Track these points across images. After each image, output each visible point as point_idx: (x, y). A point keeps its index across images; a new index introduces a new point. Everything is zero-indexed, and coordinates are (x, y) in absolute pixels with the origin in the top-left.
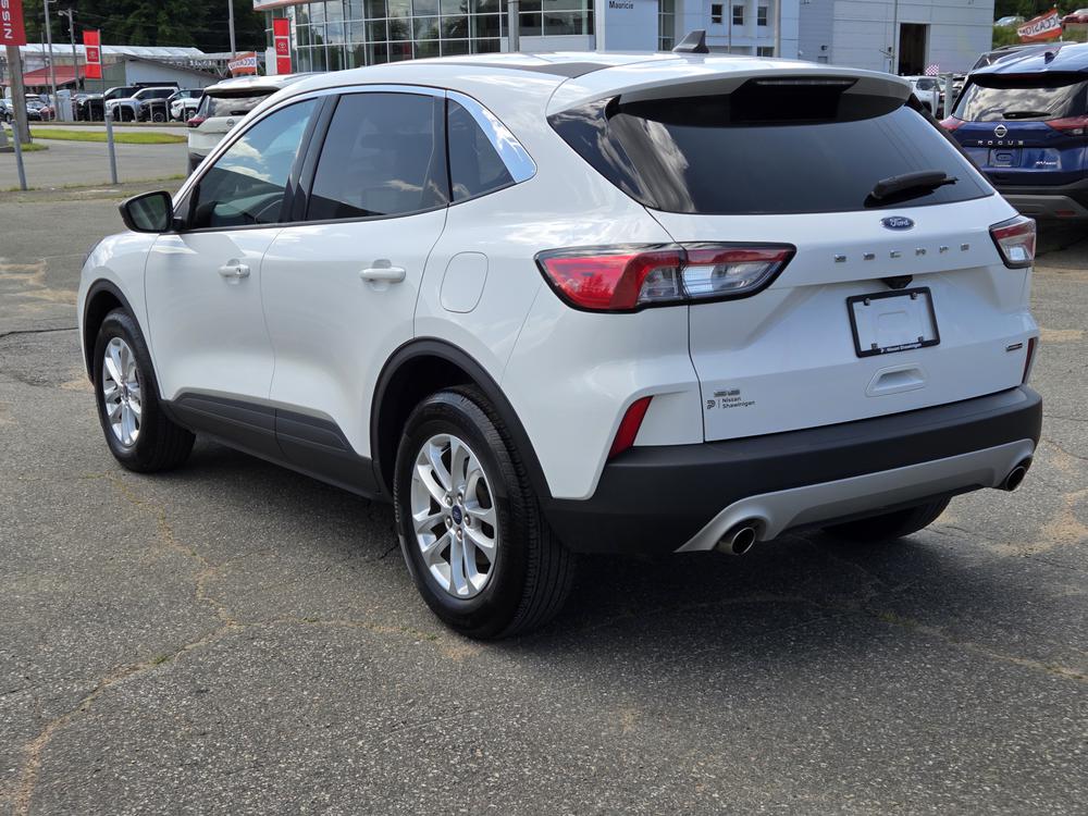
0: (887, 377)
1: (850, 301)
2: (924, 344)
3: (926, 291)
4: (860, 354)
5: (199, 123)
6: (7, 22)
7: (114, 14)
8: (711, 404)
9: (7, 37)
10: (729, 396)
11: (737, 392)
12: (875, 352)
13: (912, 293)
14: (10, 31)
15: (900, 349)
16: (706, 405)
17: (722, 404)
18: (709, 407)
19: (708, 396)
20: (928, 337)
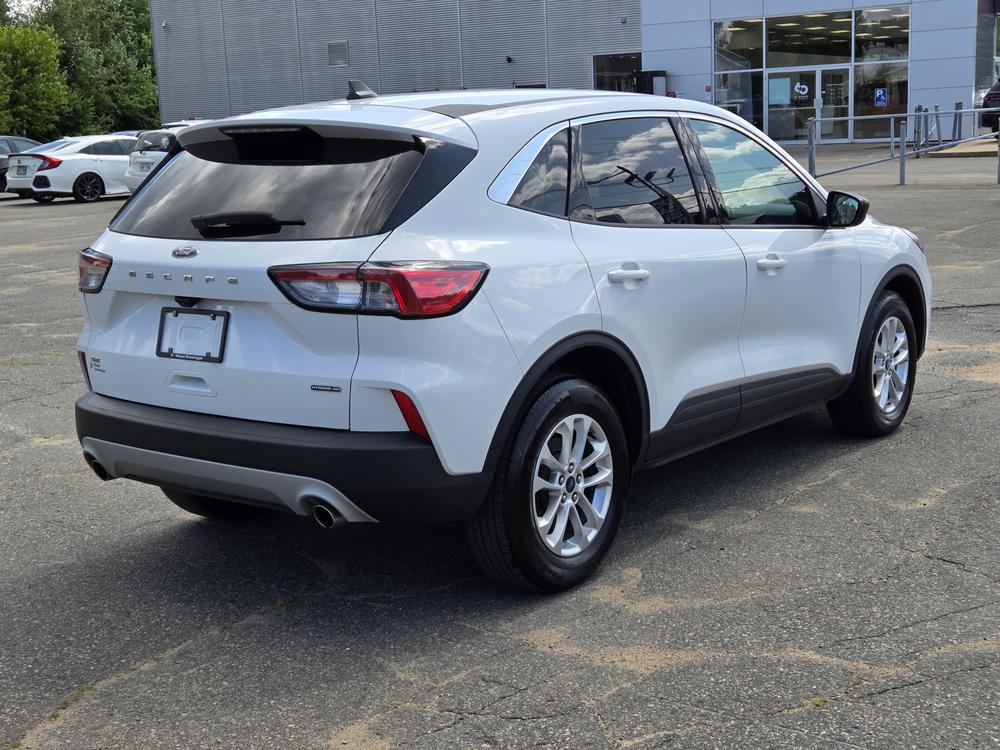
1: (165, 311)
2: (208, 358)
3: (225, 315)
4: (159, 353)
11: (98, 361)
12: (169, 355)
13: (214, 315)
15: (185, 358)
20: (216, 354)
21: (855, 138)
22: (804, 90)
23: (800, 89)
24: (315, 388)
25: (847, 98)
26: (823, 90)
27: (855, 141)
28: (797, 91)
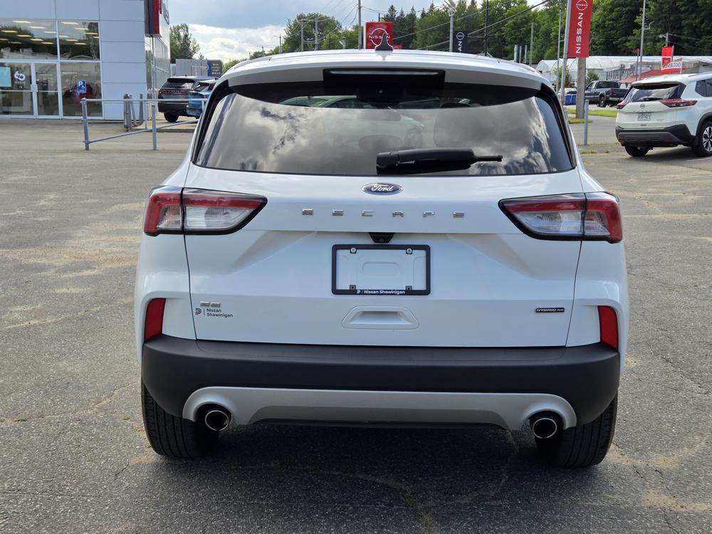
0: (366, 314)
1: (336, 248)
2: (409, 292)
3: (426, 248)
4: (336, 291)
5: (623, 106)
6: (579, 43)
7: (706, 35)
8: (199, 311)
9: (577, 52)
10: (213, 308)
11: (218, 306)
12: (352, 291)
13: (411, 249)
14: (580, 48)
15: (378, 293)
16: (195, 311)
17: (206, 312)
18: (197, 313)
19: (196, 305)
20: (420, 285)
21: (64, 115)
22: (22, 77)
23: (19, 76)
24: (539, 311)
25: (56, 84)
26: (37, 78)
27: (65, 117)
28: (17, 78)
